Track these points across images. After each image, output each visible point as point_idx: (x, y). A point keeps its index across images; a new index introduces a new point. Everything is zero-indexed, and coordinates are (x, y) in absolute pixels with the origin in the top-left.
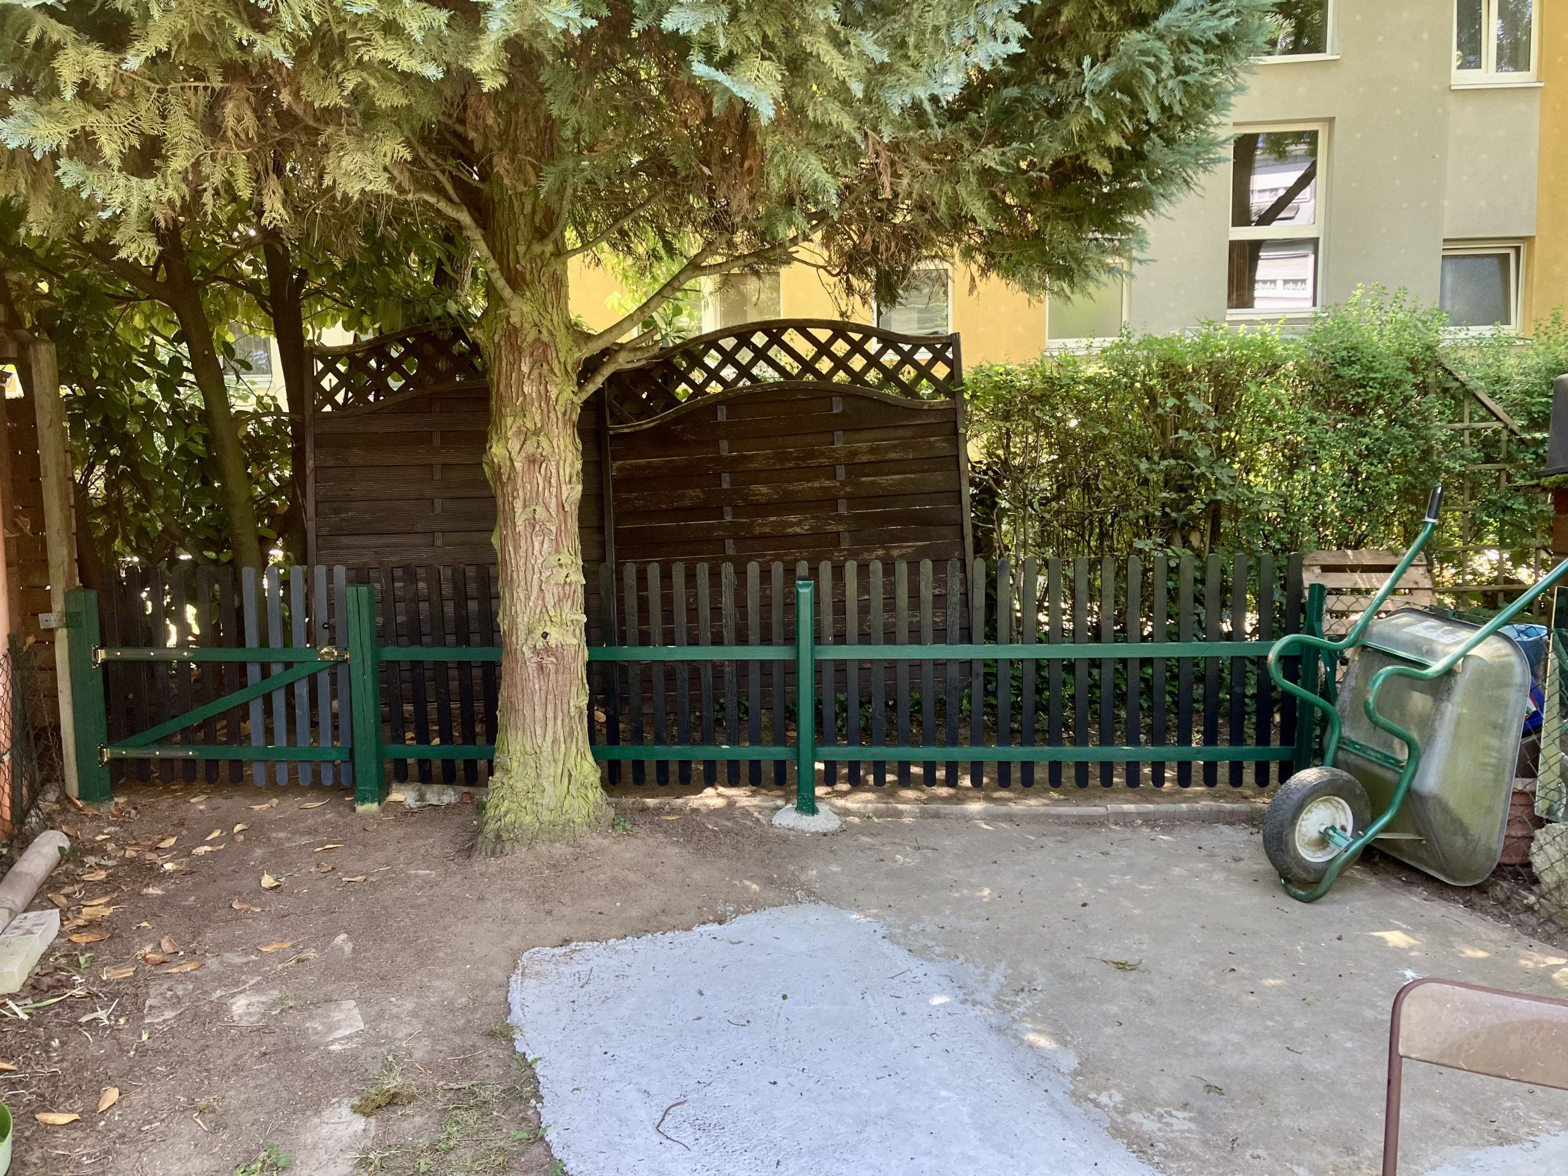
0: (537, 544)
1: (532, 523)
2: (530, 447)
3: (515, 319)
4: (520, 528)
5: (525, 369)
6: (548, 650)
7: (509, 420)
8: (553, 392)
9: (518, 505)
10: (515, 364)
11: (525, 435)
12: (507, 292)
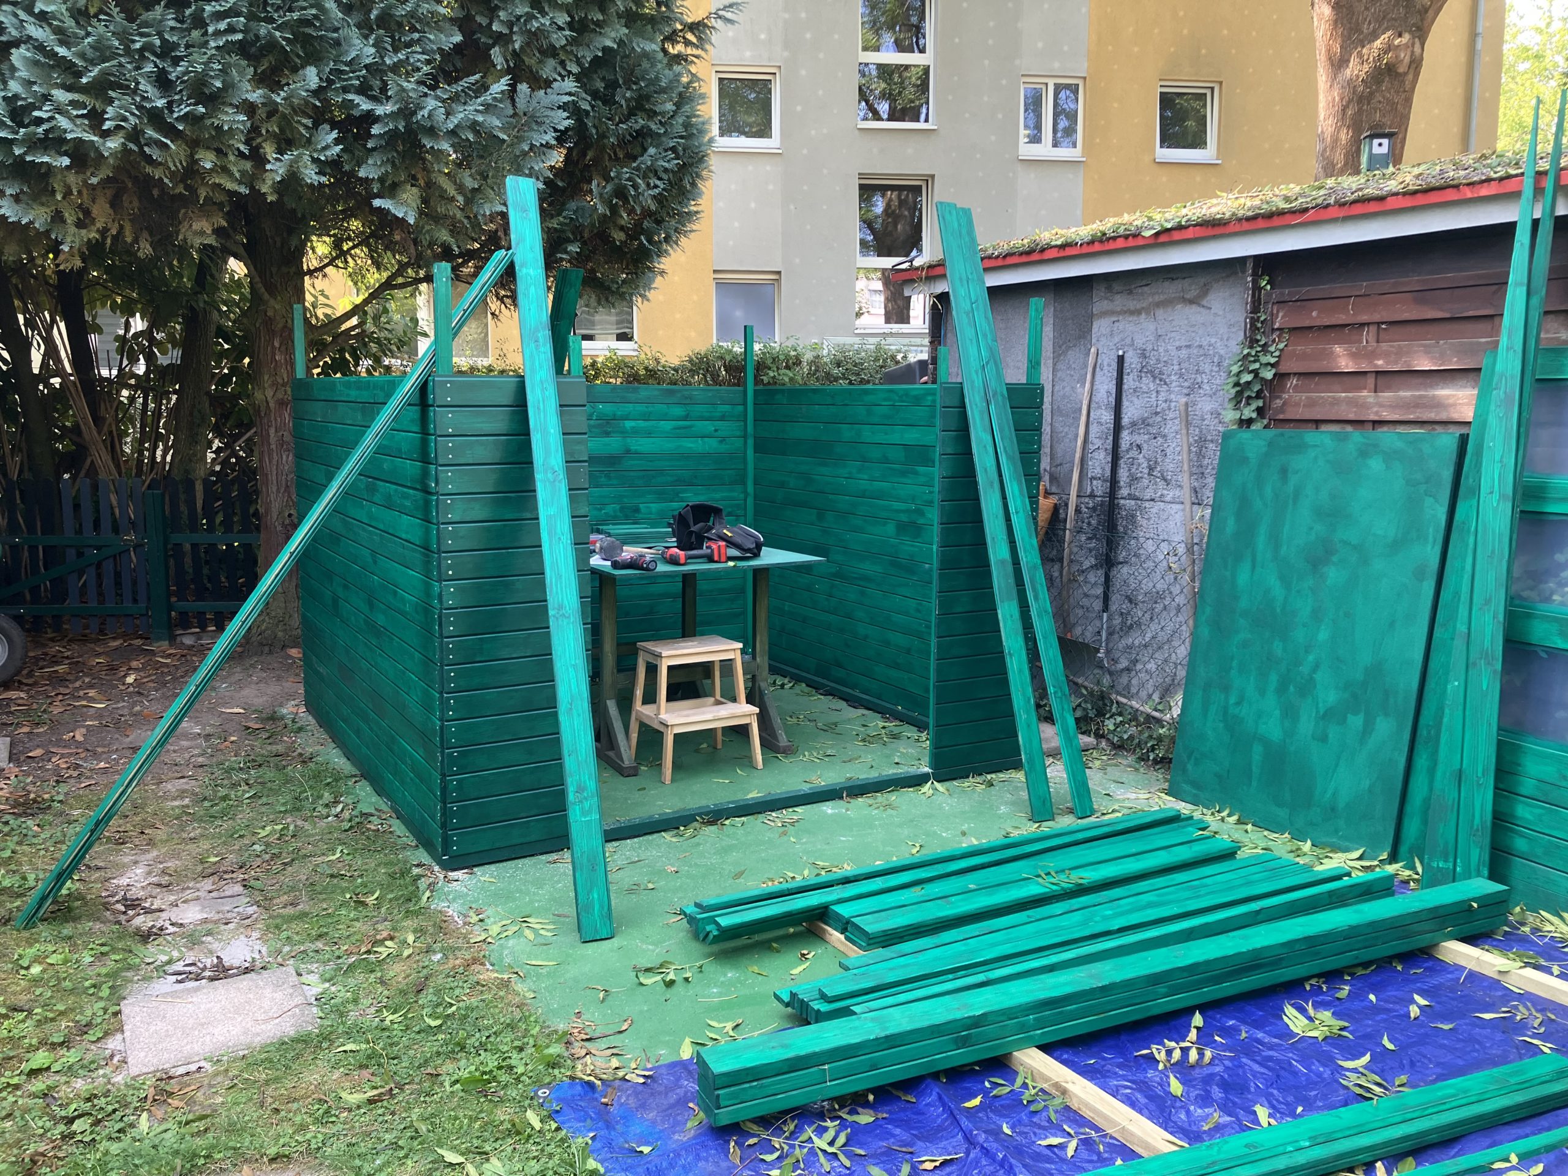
0: (284, 457)
2: (279, 393)
3: (270, 313)
4: (273, 447)
5: (277, 344)
7: (266, 377)
9: (272, 431)
10: (270, 339)
11: (277, 385)
12: (266, 296)
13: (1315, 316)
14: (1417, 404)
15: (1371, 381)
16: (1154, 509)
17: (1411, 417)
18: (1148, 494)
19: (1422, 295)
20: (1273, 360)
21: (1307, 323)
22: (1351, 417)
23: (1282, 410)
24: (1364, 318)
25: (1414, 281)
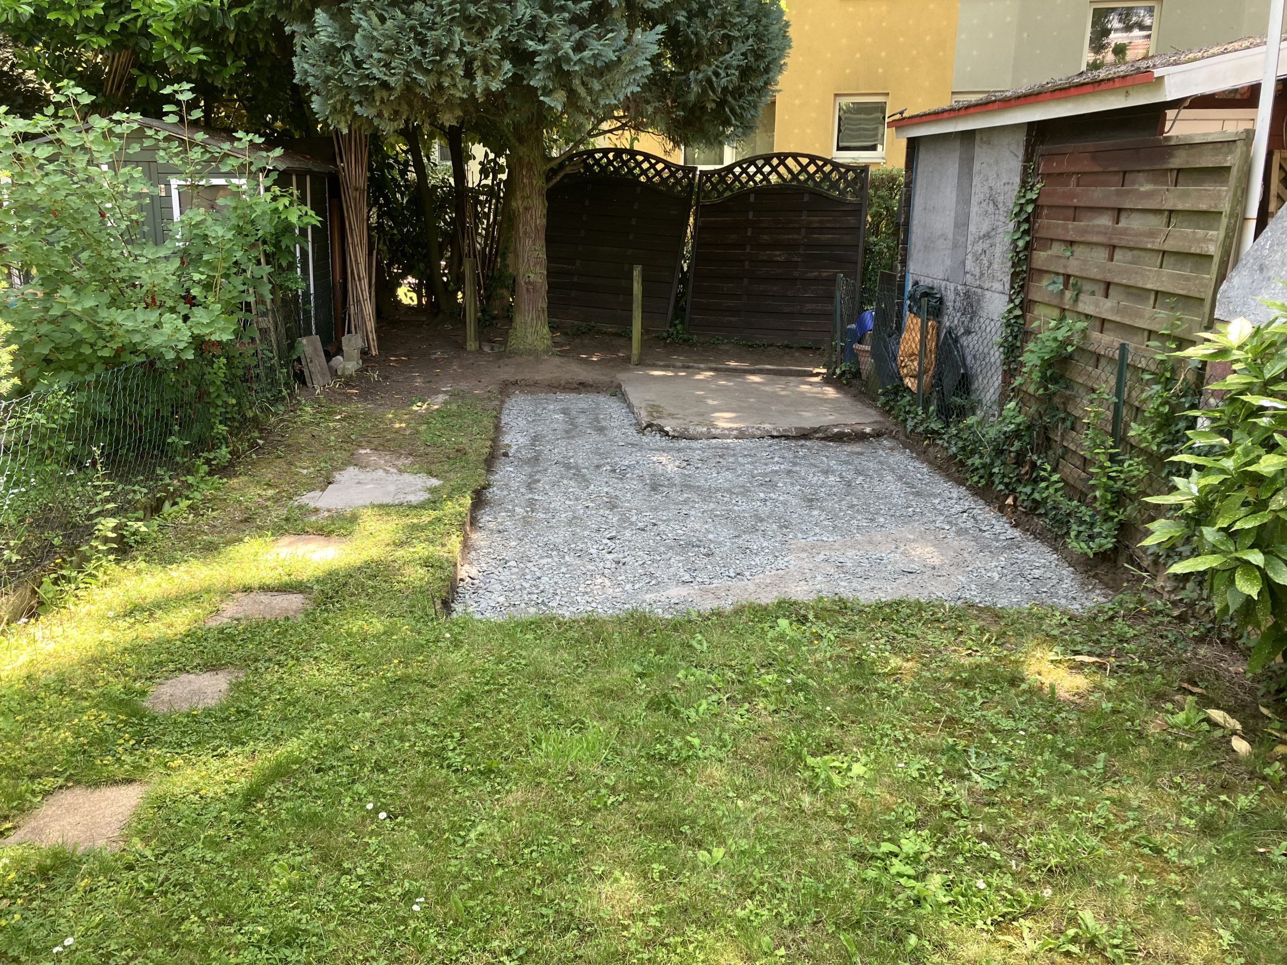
0: (527, 241)
1: (525, 233)
2: (525, 204)
3: (521, 154)
4: (521, 235)
6: (530, 283)
7: (518, 193)
8: (535, 182)
10: (521, 170)
11: (523, 198)
13: (1055, 167)
14: (1084, 231)
15: (1070, 213)
16: (988, 294)
17: (1082, 239)
18: (986, 286)
19: (1095, 156)
20: (1034, 197)
21: (1051, 171)
22: (1062, 238)
23: (1037, 232)
24: (1072, 169)
25: (1091, 145)
